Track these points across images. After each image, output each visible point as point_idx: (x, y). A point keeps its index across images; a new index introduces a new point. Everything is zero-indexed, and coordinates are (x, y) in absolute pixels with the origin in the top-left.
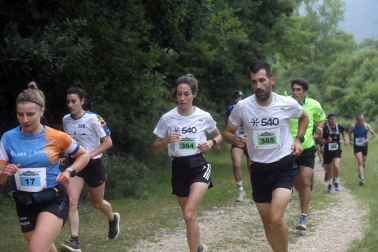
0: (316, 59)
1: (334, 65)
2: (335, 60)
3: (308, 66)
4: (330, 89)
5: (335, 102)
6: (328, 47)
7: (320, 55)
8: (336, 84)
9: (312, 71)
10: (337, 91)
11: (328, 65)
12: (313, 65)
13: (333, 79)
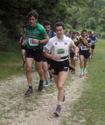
0: (96, 7)
1: (103, 10)
2: (103, 8)
3: (92, 10)
4: (100, 20)
5: (102, 25)
6: (101, 3)
7: (98, 5)
8: (103, 18)
9: (94, 12)
10: (103, 21)
11: (100, 10)
12: (94, 9)
13: (102, 15)
